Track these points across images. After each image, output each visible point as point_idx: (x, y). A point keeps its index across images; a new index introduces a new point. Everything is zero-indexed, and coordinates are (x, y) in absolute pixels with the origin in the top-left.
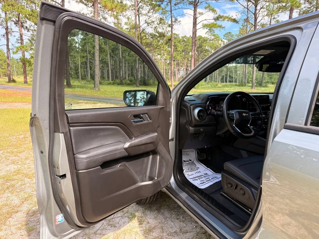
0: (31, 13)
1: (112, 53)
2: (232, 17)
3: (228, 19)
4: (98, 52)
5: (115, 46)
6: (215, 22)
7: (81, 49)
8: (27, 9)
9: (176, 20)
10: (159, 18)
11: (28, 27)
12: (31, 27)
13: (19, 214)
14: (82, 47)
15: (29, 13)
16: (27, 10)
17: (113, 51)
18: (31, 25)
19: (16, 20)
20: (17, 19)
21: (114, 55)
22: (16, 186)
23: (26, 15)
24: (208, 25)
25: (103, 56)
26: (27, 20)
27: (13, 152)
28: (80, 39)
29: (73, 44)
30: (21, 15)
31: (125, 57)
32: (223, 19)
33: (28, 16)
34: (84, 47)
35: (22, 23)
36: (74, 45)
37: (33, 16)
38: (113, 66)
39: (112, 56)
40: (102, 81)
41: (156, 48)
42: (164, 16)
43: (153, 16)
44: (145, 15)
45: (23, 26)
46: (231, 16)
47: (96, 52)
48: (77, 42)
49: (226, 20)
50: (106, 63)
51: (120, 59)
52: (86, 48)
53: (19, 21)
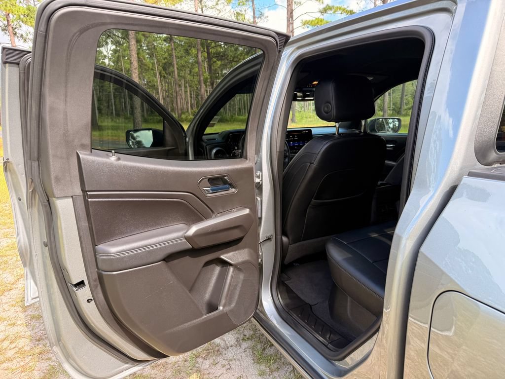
0: (27, 12)
1: (163, 72)
2: (348, 7)
3: (341, 11)
4: (137, 71)
5: (167, 59)
6: (322, 17)
7: (113, 66)
8: (21, 5)
9: (262, 14)
10: (235, 12)
11: (24, 35)
12: (29, 35)
13: (13, 292)
14: (114, 63)
15: (25, 12)
16: (21, 8)
17: (164, 69)
18: (28, 32)
19: (5, 25)
20: (6, 23)
21: (167, 74)
22: (10, 263)
23: (19, 16)
24: (310, 22)
25: (149, 76)
26: (23, 25)
27: (5, 224)
28: (110, 50)
29: (100, 60)
30: (10, 15)
31: (184, 78)
32: (333, 11)
33: (22, 17)
34: (117, 63)
35: (13, 29)
36: (102, 60)
37: (31, 17)
38: (166, 92)
39: (164, 77)
40: (150, 118)
41: (233, 60)
42: (242, 9)
43: (225, 10)
44: (212, 8)
45: (15, 34)
46: (345, 7)
47: (134, 72)
48: (105, 56)
49: (339, 12)
50: (155, 88)
51: (175, 80)
52: (121, 65)
53: (8, 25)
